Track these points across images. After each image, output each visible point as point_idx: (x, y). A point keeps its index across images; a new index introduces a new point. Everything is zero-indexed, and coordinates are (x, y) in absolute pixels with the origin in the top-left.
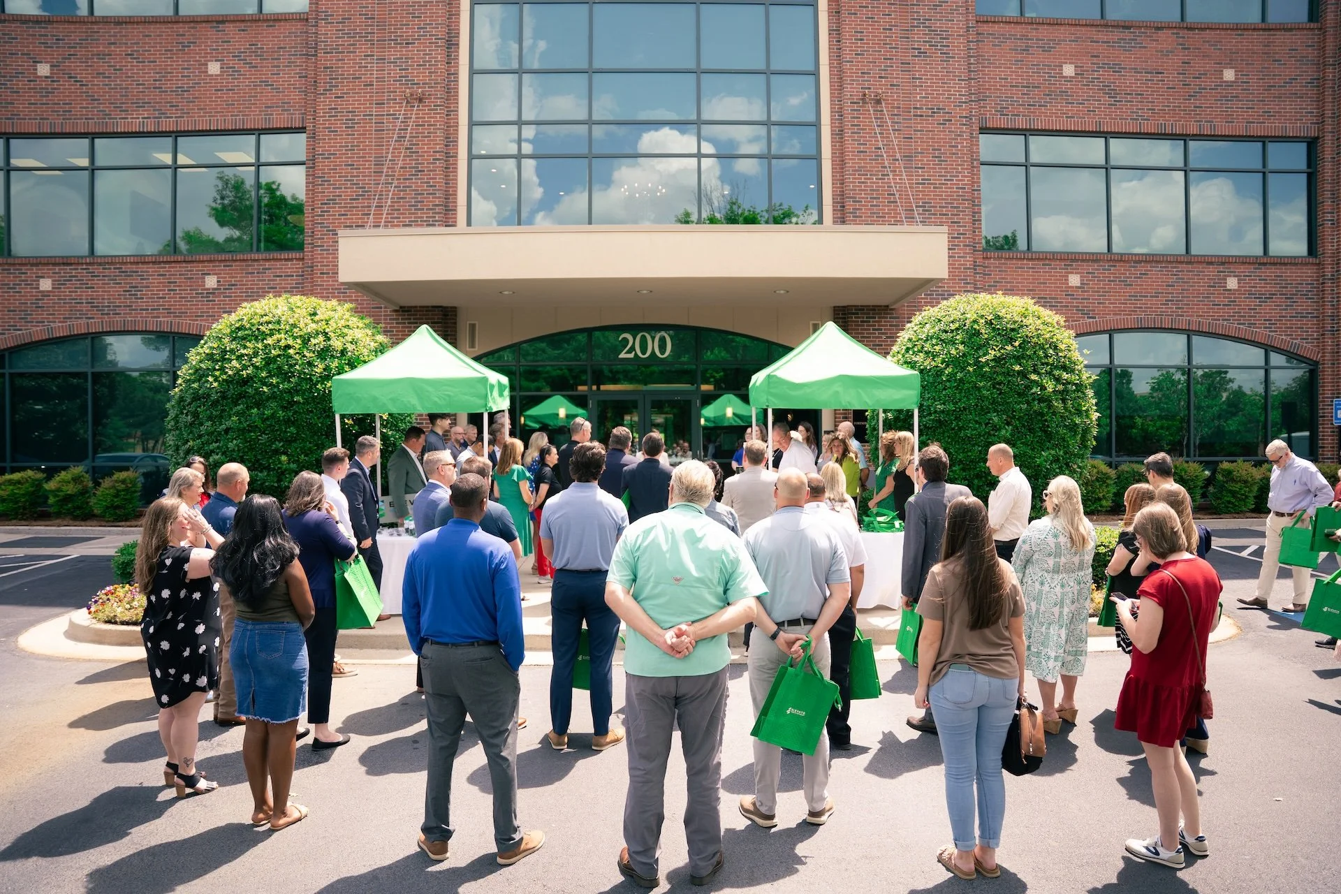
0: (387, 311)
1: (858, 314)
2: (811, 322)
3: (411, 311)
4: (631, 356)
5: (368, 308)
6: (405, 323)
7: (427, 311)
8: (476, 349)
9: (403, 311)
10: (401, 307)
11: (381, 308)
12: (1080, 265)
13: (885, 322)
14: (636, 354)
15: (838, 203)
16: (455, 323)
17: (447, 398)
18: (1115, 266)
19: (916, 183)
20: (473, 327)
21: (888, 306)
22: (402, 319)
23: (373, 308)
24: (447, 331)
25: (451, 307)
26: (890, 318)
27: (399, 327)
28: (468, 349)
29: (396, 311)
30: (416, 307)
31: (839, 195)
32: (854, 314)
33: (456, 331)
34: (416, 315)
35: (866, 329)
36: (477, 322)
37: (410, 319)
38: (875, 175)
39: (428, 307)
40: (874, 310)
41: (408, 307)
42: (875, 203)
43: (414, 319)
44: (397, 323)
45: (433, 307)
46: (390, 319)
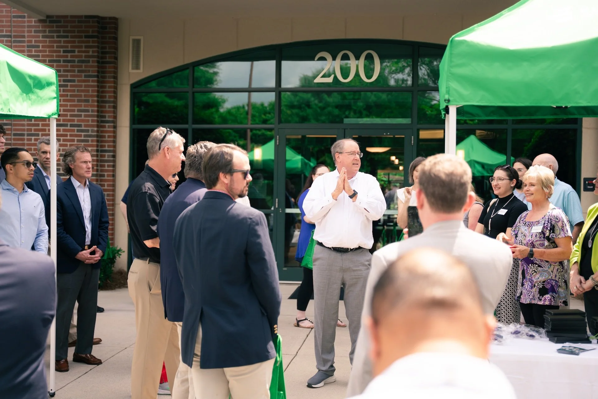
0: (31, 22)
3: (60, 22)
4: (330, 80)
5: (7, 16)
6: (53, 37)
7: (79, 22)
8: (141, 71)
9: (50, 22)
10: (48, 17)
11: (24, 17)
14: (335, 78)
16: (116, 39)
20: (137, 43)
22: (50, 32)
23: (14, 17)
24: (105, 48)
25: (110, 18)
27: (45, 42)
28: (131, 71)
29: (41, 21)
30: (66, 17)
33: (116, 49)
34: (67, 27)
36: (141, 38)
37: (59, 32)
39: (81, 17)
41: (58, 17)
43: (64, 32)
44: (43, 37)
45: (86, 17)
46: (35, 32)
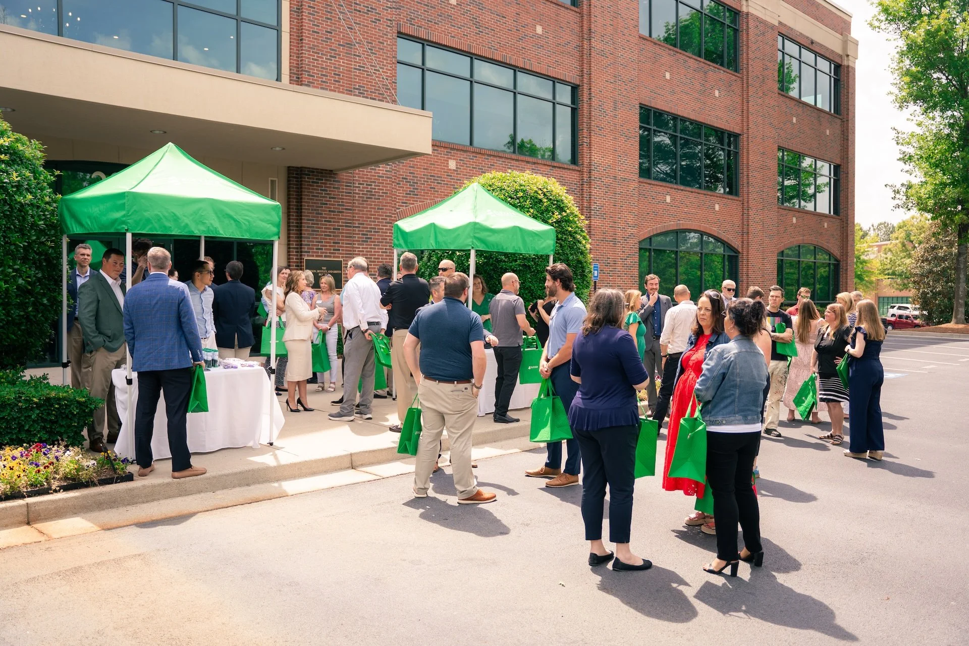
1: (309, 175)
2: (270, 179)
12: (455, 153)
13: (329, 184)
15: (294, 74)
17: (247, 223)
18: (476, 157)
19: (355, 69)
21: (332, 171)
26: (334, 181)
31: (296, 67)
32: (307, 175)
35: (315, 189)
38: (324, 55)
40: (322, 173)
42: (324, 80)
